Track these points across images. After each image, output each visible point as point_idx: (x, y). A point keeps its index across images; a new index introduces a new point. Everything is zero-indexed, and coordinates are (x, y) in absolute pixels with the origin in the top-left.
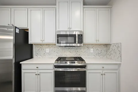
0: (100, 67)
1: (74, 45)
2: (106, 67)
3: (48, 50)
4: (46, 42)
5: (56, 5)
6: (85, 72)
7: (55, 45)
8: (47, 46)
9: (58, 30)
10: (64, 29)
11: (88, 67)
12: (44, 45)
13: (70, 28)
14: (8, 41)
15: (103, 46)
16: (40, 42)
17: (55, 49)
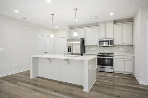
0: (122, 57)
1: (108, 46)
2: (125, 57)
3: (93, 49)
4: (93, 44)
5: (98, 25)
6: (112, 59)
7: (98, 46)
8: (93, 47)
9: (99, 38)
10: (102, 37)
11: (115, 57)
12: (91, 46)
13: (106, 37)
14: (78, 44)
15: (130, 46)
16: (90, 45)
17: (98, 48)
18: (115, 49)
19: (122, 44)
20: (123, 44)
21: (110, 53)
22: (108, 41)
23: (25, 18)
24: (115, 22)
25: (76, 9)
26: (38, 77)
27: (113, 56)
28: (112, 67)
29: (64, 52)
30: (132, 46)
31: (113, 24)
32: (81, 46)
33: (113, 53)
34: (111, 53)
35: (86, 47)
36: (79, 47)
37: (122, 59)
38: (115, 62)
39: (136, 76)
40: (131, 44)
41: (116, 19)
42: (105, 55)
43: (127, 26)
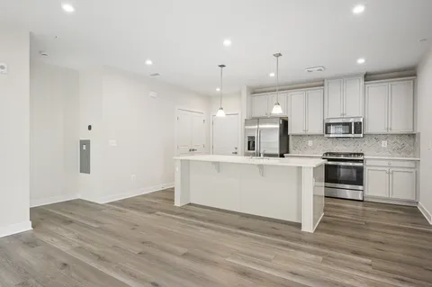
0: (386, 163)
1: (350, 135)
2: (393, 164)
3: (310, 143)
4: (310, 131)
5: (323, 85)
6: (361, 168)
7: (322, 135)
8: (310, 137)
9: (326, 117)
10: (334, 115)
11: (368, 163)
12: (305, 135)
13: (343, 115)
15: (407, 137)
16: (303, 133)
17: (321, 141)
18: (366, 142)
19: (385, 132)
20: (390, 132)
21: (355, 154)
22: (349, 124)
23: (157, 74)
24: (368, 77)
25: (280, 55)
26: (190, 204)
27: (362, 160)
28: (360, 188)
29: (235, 151)
30: (412, 136)
31: (362, 82)
32: (280, 136)
33: (362, 154)
34: (359, 154)
35: (291, 138)
36: (276, 138)
37: (387, 169)
38: (368, 175)
39: (423, 209)
40: (410, 131)
41: (371, 69)
42: (342, 157)
43: (399, 88)
